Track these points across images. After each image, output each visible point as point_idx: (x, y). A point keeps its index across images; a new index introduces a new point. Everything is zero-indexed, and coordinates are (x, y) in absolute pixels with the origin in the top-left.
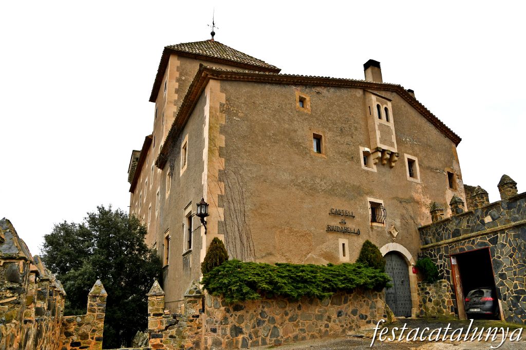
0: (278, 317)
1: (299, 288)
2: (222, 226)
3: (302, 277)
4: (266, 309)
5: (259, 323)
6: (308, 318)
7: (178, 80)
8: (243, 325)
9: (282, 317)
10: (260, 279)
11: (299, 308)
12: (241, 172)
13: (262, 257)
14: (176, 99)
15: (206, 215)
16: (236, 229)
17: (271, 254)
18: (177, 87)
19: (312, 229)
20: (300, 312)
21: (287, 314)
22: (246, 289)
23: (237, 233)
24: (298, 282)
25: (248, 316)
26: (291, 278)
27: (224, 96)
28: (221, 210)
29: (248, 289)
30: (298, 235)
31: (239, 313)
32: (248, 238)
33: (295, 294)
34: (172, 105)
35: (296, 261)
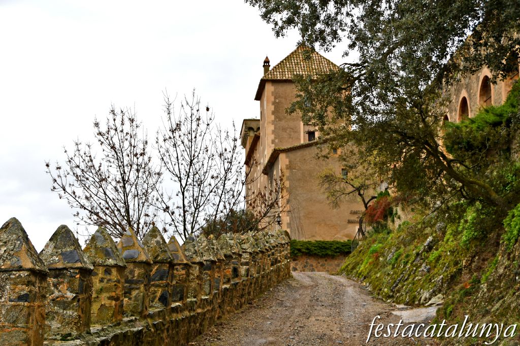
0: (315, 264)
1: (323, 251)
2: (289, 225)
3: (324, 247)
4: (308, 261)
5: (305, 266)
6: (331, 265)
7: (274, 103)
8: (297, 267)
9: (317, 264)
10: (302, 247)
11: (326, 260)
12: (298, 198)
13: (309, 238)
14: (273, 119)
15: (280, 221)
16: (296, 225)
17: (314, 236)
18: (273, 110)
19: (339, 222)
20: (326, 263)
21: (319, 263)
22: (296, 252)
23: (296, 228)
24: (323, 249)
25: (300, 263)
26: (320, 247)
27: (288, 160)
28: (288, 218)
29: (297, 252)
30: (330, 226)
31: (295, 262)
32: (302, 230)
33: (320, 254)
34: (271, 125)
35: (328, 239)
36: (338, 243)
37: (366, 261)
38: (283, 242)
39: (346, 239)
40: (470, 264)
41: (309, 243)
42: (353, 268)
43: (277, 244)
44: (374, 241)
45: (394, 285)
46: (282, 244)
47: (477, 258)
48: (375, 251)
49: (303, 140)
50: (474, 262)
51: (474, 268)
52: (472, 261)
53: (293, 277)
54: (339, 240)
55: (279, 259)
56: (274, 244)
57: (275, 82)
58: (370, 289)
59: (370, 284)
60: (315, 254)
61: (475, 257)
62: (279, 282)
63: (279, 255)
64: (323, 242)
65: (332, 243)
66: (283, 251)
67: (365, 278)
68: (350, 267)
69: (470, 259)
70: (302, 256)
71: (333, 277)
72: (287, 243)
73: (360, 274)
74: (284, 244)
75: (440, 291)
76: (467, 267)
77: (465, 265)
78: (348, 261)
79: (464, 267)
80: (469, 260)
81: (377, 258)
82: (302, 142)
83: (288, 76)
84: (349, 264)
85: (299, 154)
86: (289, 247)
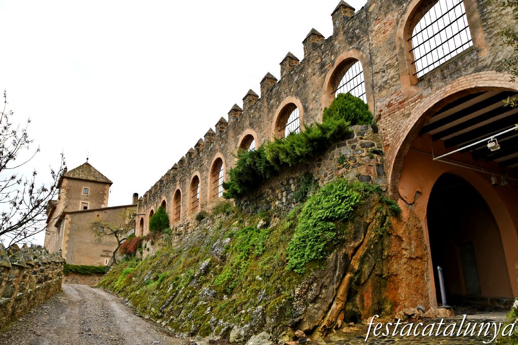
0: (79, 278)
1: (84, 271)
2: (66, 255)
3: (86, 269)
4: (75, 276)
7: (66, 189)
10: (72, 269)
12: (74, 240)
14: (65, 198)
16: (70, 255)
17: (80, 262)
18: (66, 193)
19: (95, 255)
21: (81, 278)
23: (70, 257)
26: (83, 269)
27: (70, 218)
28: (66, 251)
29: (69, 271)
30: (90, 257)
32: (73, 259)
33: (83, 273)
34: (63, 201)
35: (88, 264)
36: (94, 267)
37: (120, 280)
38: (58, 261)
39: (99, 265)
40: (306, 293)
41: (77, 266)
42: (109, 284)
43: (50, 261)
44: (126, 266)
45: (164, 306)
46: (55, 263)
47: (315, 284)
48: (127, 273)
49: (81, 208)
50: (311, 290)
51: (311, 299)
52: (309, 289)
53: (63, 292)
54: (94, 266)
55: (51, 276)
56: (45, 261)
57: (69, 178)
58: (129, 305)
59: (129, 299)
60: (80, 273)
61: (312, 283)
62: (46, 298)
63: (50, 272)
64: (85, 266)
65: (90, 267)
66: (56, 269)
67: (119, 292)
68: (106, 283)
69: (307, 286)
70: (71, 273)
71: (94, 290)
72: (61, 263)
73: (116, 289)
74: (58, 263)
75: (261, 327)
76: (301, 296)
77: (298, 294)
78: (104, 279)
79: (297, 297)
80: (305, 288)
81: (130, 278)
82: (80, 210)
83: (76, 176)
84: (105, 281)
85: (77, 216)
86: (63, 267)
